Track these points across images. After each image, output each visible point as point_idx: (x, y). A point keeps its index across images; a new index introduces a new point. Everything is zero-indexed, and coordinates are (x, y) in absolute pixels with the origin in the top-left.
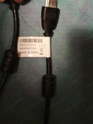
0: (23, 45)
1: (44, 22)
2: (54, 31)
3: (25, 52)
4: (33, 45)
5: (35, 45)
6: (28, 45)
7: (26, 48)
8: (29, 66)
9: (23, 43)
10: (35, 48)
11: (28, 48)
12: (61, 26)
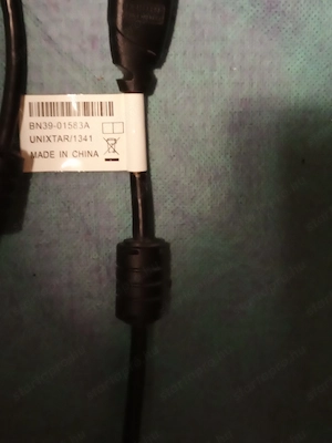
0: (43, 126)
1: (119, 37)
2: (159, 74)
3: (51, 154)
4: (79, 125)
5: (87, 125)
6: (59, 126)
7: (52, 139)
8: (68, 204)
9: (41, 120)
10: (88, 138)
11: (60, 139)
12: (184, 54)
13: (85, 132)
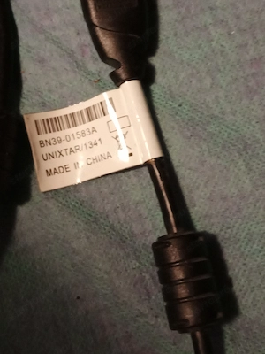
0: (52, 142)
3: (66, 168)
4: (87, 132)
5: (94, 130)
6: (68, 138)
7: (63, 153)
8: (93, 215)
9: (48, 136)
10: (98, 142)
11: (71, 151)
12: (176, 35)
13: (94, 137)
